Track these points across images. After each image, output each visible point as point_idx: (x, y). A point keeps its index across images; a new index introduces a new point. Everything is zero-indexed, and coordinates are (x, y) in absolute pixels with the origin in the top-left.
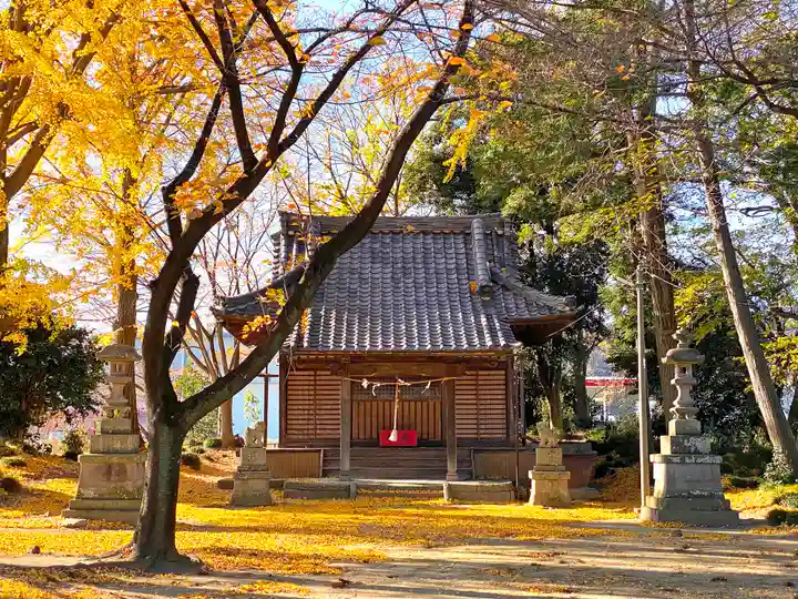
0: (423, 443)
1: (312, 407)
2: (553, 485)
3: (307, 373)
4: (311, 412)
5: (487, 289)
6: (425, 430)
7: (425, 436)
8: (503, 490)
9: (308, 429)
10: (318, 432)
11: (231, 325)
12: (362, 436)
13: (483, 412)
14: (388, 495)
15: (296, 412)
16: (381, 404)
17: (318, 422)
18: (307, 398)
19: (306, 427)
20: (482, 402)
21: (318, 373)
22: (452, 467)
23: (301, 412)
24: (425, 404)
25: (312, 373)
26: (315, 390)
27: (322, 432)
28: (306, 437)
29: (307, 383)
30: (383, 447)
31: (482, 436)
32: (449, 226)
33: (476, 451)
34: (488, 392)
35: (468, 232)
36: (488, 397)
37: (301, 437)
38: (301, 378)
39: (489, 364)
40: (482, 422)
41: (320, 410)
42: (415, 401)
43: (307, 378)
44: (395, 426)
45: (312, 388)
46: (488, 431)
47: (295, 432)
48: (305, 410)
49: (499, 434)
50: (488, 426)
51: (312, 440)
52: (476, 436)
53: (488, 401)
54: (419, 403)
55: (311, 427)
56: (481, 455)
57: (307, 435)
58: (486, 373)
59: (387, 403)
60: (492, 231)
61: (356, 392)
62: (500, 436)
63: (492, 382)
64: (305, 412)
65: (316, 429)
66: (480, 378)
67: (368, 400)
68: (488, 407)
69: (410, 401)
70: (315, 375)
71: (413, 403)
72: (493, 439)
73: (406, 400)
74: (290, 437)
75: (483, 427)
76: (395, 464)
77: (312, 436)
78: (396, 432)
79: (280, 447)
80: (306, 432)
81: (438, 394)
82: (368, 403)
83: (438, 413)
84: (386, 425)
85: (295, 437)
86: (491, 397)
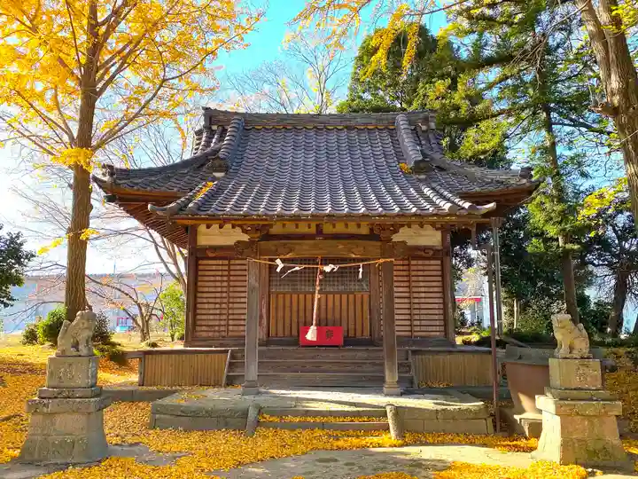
0: (350, 341)
1: (225, 300)
2: (592, 423)
3: (220, 262)
4: (224, 306)
5: (422, 165)
6: (351, 326)
7: (351, 334)
8: (475, 415)
9: (219, 326)
10: (231, 328)
11: (121, 199)
12: (280, 334)
13: (416, 306)
14: (304, 426)
15: (206, 306)
16: (302, 296)
17: (231, 317)
18: (219, 289)
19: (217, 323)
20: (415, 295)
21: (232, 262)
22: (391, 376)
23: (212, 306)
24: (351, 296)
25: (226, 262)
26: (229, 281)
27: (236, 328)
28: (217, 334)
29: (220, 273)
30: (303, 346)
31: (416, 334)
32: (373, 121)
33: (414, 352)
34: (422, 284)
35: (392, 127)
36: (423, 289)
37: (211, 334)
38: (214, 268)
39: (423, 253)
40: (417, 317)
41: (233, 303)
42: (341, 293)
43: (220, 268)
44: (314, 322)
45: (225, 278)
46: (423, 328)
47: (204, 328)
48: (216, 303)
49: (436, 332)
50: (423, 323)
51: (224, 337)
52: (409, 334)
53: (423, 295)
54: (344, 297)
55: (222, 323)
56: (420, 357)
57: (219, 331)
58: (420, 262)
59: (309, 297)
60: (416, 126)
61: (274, 283)
62: (438, 333)
63: (426, 273)
64: (217, 306)
65: (229, 325)
66: (413, 268)
67: (288, 293)
68: (423, 301)
69: (334, 293)
70: (229, 265)
71: (337, 296)
72: (429, 337)
73: (330, 293)
74: (198, 334)
75: (418, 323)
76: (317, 368)
77: (223, 334)
78: (315, 328)
79: (185, 346)
80: (217, 328)
81: (365, 287)
82: (288, 296)
83: (366, 307)
84: (307, 320)
85: (204, 334)
86: (426, 290)
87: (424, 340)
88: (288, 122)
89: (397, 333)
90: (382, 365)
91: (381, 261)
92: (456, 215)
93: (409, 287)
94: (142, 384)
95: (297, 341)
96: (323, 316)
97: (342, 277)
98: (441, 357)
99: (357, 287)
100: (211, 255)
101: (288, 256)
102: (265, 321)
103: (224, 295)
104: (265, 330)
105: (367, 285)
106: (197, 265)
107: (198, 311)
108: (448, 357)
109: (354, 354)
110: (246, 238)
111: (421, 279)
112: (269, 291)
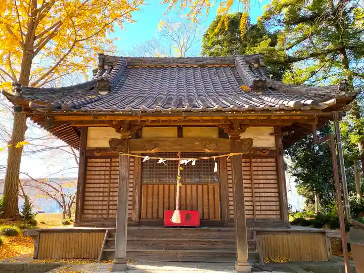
0: (205, 223)
1: (107, 190)
3: (104, 160)
6: (206, 210)
7: (206, 217)
9: (102, 210)
10: (110, 212)
12: (149, 216)
16: (167, 187)
17: (111, 203)
18: (103, 181)
19: (100, 207)
21: (113, 160)
22: (242, 255)
24: (205, 187)
25: (109, 160)
26: (110, 175)
28: (100, 216)
29: (104, 168)
30: (166, 227)
31: (257, 217)
32: (219, 62)
33: (258, 232)
34: (261, 177)
35: (233, 66)
36: (262, 181)
37: (95, 216)
38: (99, 164)
39: (261, 153)
40: (258, 203)
41: (113, 192)
42: (197, 184)
43: (104, 164)
44: (177, 207)
45: (107, 173)
46: (263, 213)
47: (91, 212)
48: (99, 192)
49: (273, 215)
50: (263, 208)
51: (106, 219)
52: (252, 217)
53: (262, 186)
54: (200, 187)
55: (105, 207)
56: (263, 236)
57: (102, 214)
58: (259, 160)
59: (172, 187)
60: (250, 64)
61: (145, 176)
62: (275, 217)
63: (264, 168)
64: (101, 194)
65: (109, 209)
66: (253, 164)
67: (156, 184)
68: (262, 190)
69: (192, 184)
70: (111, 162)
71: (194, 187)
72: (268, 219)
73: (189, 184)
74: (85, 216)
75: (258, 208)
76: (178, 246)
77: (105, 216)
78: (179, 212)
79: (75, 226)
80: (100, 212)
81: (216, 179)
82: (156, 187)
83: (217, 196)
84: (171, 205)
85: (90, 216)
86: (265, 181)
87: (265, 222)
88: (158, 63)
89: (246, 216)
90: (234, 243)
91: (232, 154)
92: (300, 110)
93: (251, 179)
94: (36, 258)
95: (162, 222)
96: (183, 202)
97: (198, 171)
98: (279, 236)
99: (210, 180)
100: (97, 154)
101: (153, 151)
102: (137, 206)
103: (106, 185)
104: (137, 213)
105: (217, 178)
106: (86, 162)
107: (86, 198)
108: (286, 236)
109: (209, 233)
110: (119, 136)
111: (260, 173)
112: (141, 183)
